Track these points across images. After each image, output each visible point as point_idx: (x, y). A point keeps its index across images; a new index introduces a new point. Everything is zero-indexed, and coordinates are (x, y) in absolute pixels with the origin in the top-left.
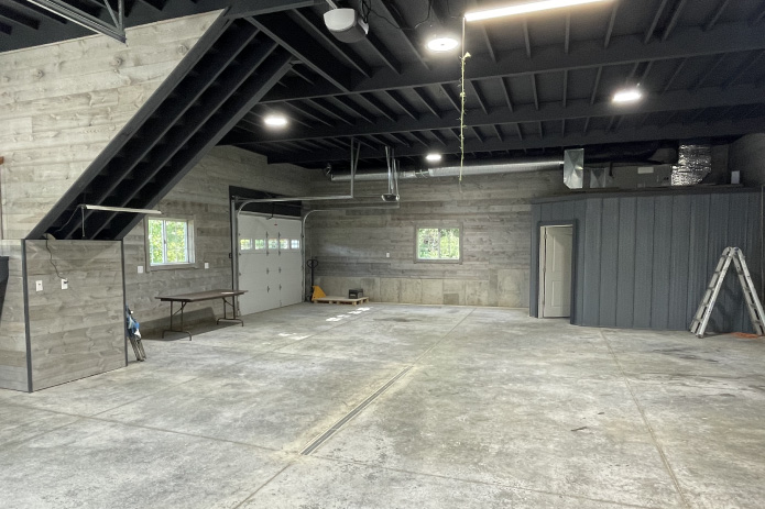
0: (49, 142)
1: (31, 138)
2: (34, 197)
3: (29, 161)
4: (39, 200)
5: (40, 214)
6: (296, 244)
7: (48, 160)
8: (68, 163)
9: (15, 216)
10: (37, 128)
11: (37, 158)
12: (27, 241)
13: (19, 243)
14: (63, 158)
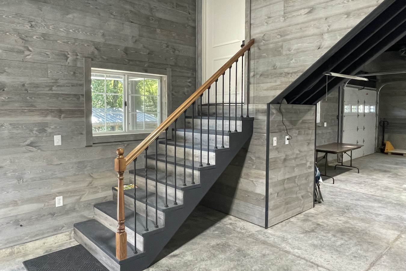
0: (301, 19)
1: (282, 19)
2: (281, 68)
3: (278, 39)
4: (286, 70)
5: (286, 82)
6: (373, 109)
7: (298, 35)
8: (322, 35)
9: (262, 85)
10: (289, 9)
11: (288, 35)
12: (271, 105)
13: (265, 107)
14: (316, 31)
